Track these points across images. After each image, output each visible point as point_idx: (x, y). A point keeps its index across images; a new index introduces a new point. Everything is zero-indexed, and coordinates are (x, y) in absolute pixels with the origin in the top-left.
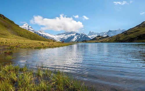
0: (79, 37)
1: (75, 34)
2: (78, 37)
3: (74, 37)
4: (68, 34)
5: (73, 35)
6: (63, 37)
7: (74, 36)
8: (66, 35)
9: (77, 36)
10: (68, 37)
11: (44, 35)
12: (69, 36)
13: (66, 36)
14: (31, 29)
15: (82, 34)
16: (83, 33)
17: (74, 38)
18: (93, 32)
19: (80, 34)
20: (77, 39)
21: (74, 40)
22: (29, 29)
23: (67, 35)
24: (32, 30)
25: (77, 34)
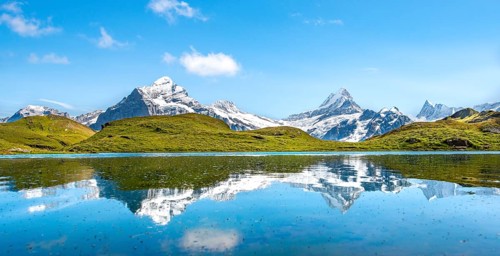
0: (378, 127)
1: (357, 116)
2: (370, 127)
3: (355, 127)
4: (330, 115)
5: (350, 118)
6: (310, 128)
7: (355, 121)
8: (320, 119)
9: (368, 121)
10: (330, 126)
11: (235, 120)
12: (334, 121)
13: (323, 122)
14: (182, 96)
15: (388, 113)
16: (394, 110)
17: (356, 131)
18: (439, 106)
19: (378, 115)
20: (368, 134)
21: (355, 138)
22: (175, 97)
23: (325, 117)
24: (187, 99)
25: (367, 114)
